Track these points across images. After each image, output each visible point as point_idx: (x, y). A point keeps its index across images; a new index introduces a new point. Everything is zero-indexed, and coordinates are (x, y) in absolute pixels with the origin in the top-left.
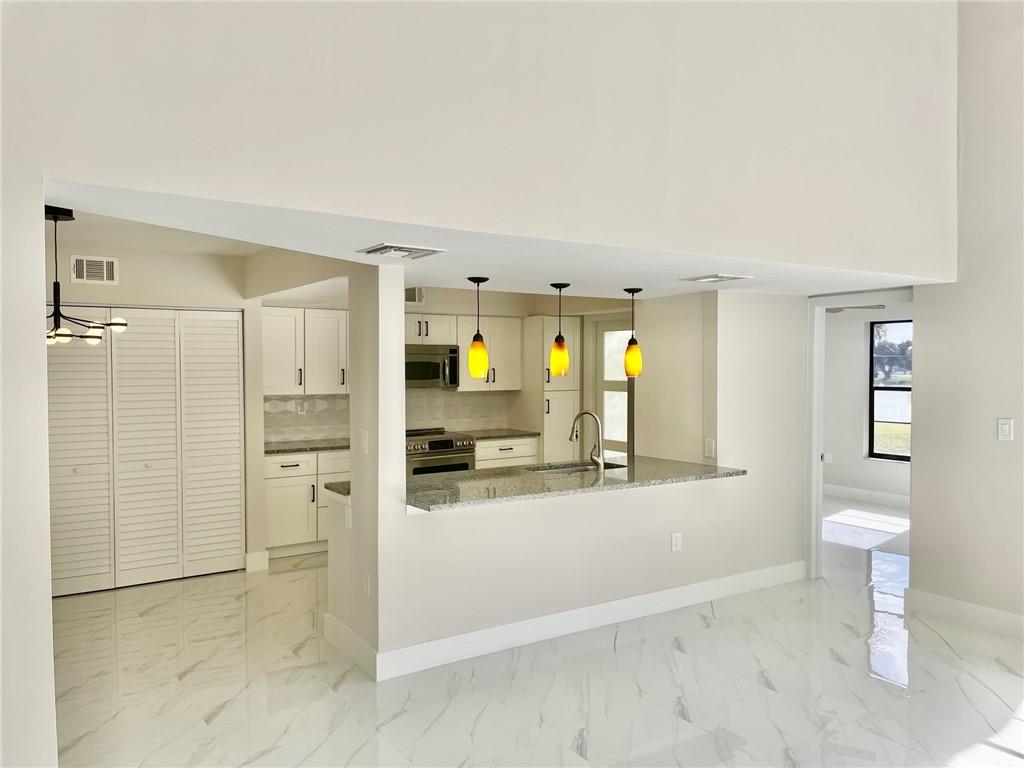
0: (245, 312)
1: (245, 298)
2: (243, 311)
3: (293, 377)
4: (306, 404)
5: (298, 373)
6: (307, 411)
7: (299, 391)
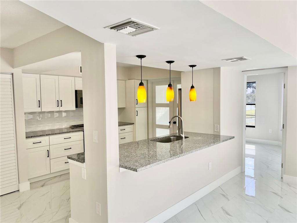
0: (14, 75)
1: (13, 68)
2: (12, 74)
3: (36, 104)
4: (41, 115)
5: (38, 102)
6: (42, 118)
7: (39, 110)
